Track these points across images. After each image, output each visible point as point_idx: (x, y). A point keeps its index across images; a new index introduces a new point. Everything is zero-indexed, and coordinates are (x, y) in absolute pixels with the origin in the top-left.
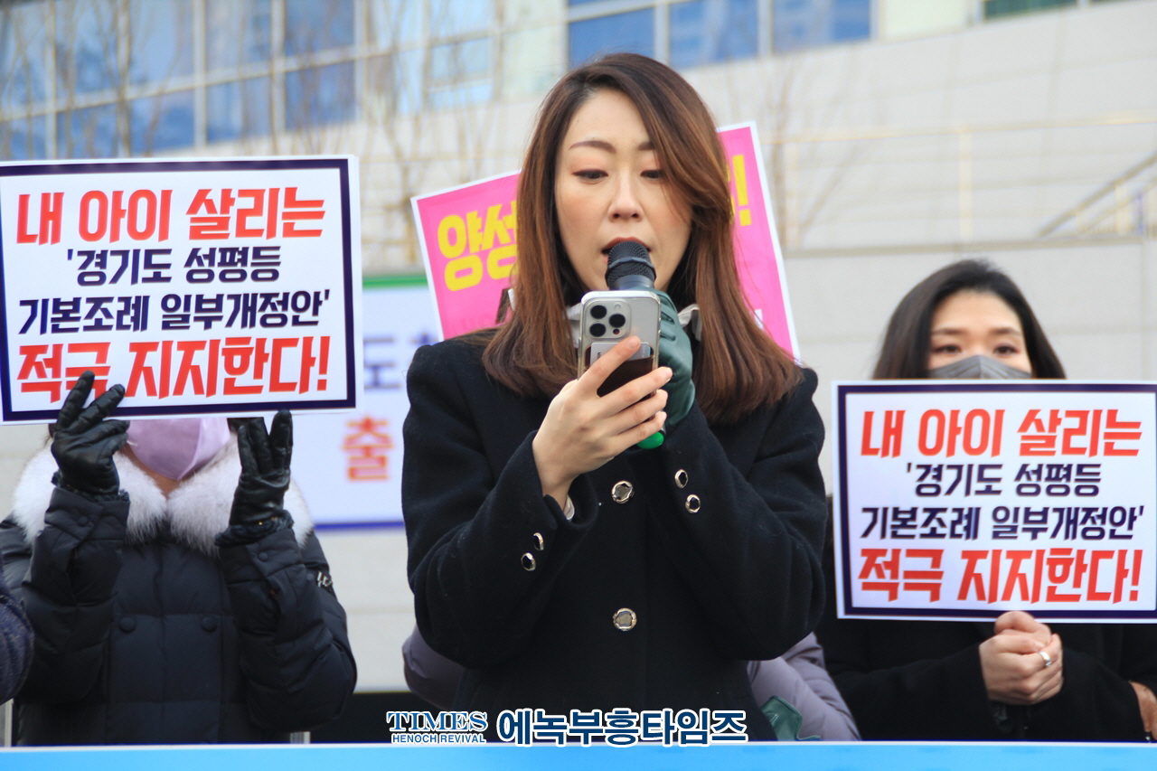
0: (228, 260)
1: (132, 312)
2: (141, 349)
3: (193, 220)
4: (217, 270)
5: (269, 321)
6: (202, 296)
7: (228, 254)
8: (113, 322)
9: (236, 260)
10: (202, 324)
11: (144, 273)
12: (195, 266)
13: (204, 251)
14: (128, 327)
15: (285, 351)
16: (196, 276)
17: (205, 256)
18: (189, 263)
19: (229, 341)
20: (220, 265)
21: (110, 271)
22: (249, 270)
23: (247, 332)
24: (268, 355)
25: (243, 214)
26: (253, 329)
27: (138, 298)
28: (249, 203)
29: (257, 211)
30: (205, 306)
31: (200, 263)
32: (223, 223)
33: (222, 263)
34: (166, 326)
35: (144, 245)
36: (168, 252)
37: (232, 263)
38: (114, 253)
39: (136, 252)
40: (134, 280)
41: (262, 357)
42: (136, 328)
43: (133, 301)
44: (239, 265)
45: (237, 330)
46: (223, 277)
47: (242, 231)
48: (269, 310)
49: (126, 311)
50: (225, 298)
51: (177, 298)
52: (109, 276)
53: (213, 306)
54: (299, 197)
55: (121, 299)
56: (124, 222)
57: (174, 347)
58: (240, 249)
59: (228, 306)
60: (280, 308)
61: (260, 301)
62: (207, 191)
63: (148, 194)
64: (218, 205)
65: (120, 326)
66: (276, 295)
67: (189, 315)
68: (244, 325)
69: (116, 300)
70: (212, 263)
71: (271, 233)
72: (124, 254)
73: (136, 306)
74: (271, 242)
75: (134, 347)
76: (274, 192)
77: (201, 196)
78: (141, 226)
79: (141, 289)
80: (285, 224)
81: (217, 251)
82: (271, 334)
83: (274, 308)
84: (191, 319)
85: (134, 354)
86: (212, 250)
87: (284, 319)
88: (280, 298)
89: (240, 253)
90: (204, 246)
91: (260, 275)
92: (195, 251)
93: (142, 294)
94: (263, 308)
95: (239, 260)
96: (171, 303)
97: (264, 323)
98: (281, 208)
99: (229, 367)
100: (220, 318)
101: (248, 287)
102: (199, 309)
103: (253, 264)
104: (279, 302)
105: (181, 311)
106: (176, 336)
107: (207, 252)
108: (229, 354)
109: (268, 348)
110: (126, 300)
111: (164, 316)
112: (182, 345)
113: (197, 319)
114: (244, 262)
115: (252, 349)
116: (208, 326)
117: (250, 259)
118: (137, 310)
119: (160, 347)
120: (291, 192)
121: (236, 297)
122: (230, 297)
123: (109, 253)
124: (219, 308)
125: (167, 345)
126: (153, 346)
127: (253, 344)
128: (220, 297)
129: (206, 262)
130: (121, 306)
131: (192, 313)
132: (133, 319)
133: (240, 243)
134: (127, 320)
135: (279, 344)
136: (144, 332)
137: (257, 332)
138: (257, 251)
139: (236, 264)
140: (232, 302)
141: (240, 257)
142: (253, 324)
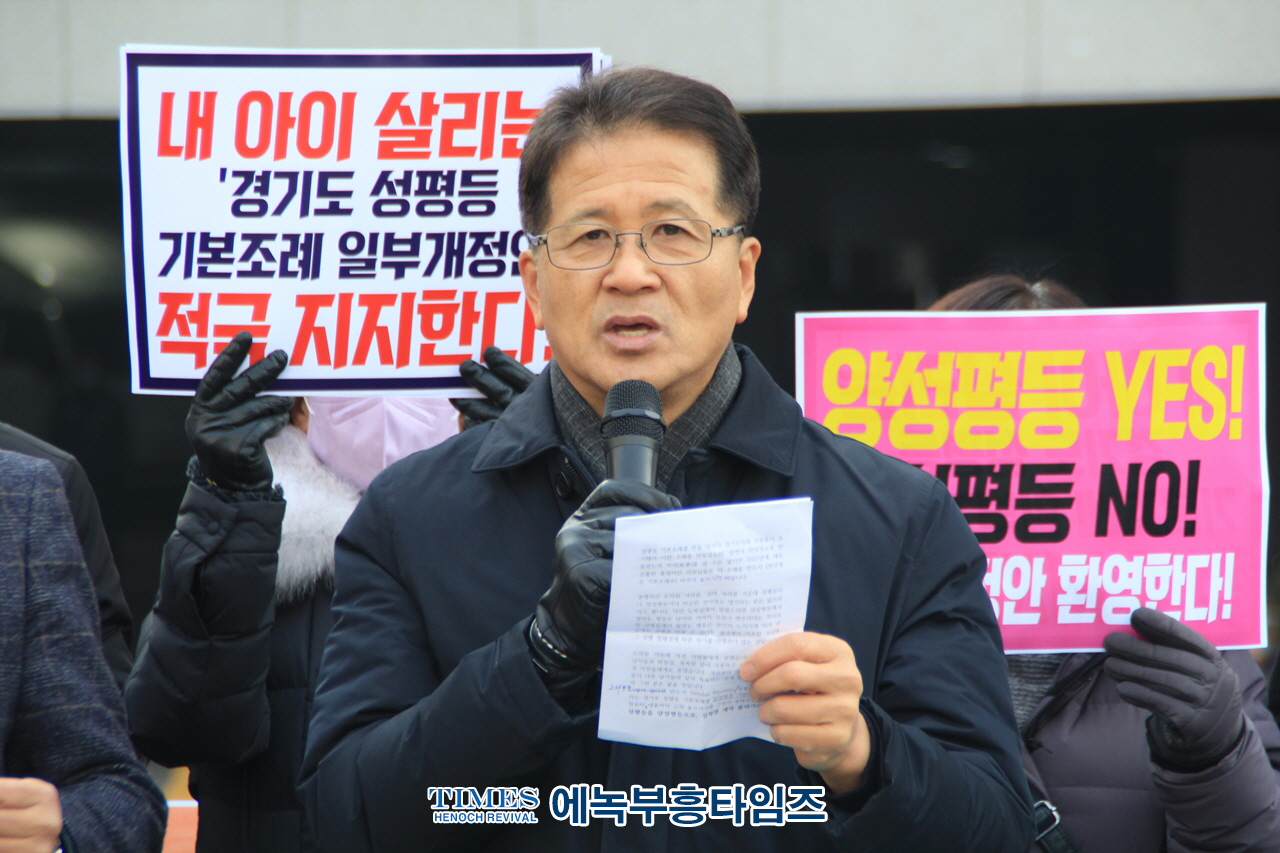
0: (428, 187)
1: (301, 254)
2: (311, 304)
3: (383, 133)
4: (413, 200)
5: (481, 269)
6: (393, 234)
7: (429, 180)
8: (275, 267)
9: (439, 188)
10: (392, 272)
11: (318, 202)
12: (384, 194)
13: (397, 175)
14: (294, 274)
15: (503, 309)
16: (385, 208)
17: (399, 182)
18: (376, 191)
19: (428, 295)
20: (417, 193)
21: (273, 199)
22: (456, 200)
23: (452, 283)
24: (479, 313)
25: (449, 126)
26: (459, 279)
27: (308, 236)
28: (458, 111)
29: (468, 122)
30: (396, 248)
31: (392, 191)
32: (423, 138)
33: (421, 191)
34: (344, 273)
35: (317, 166)
36: (349, 175)
37: (434, 191)
38: (279, 175)
39: (308, 175)
40: (304, 212)
41: (470, 317)
42: (305, 275)
43: (302, 240)
44: (443, 194)
45: (438, 281)
46: (420, 211)
47: (447, 149)
48: (481, 255)
49: (293, 253)
50: (423, 238)
51: (359, 237)
52: (272, 205)
53: (407, 248)
54: (525, 104)
55: (286, 237)
56: (293, 134)
57: (355, 301)
58: (445, 173)
59: (427, 249)
60: (495, 252)
61: (470, 243)
62: (403, 95)
63: (326, 98)
64: (416, 114)
65: (285, 272)
66: (491, 234)
67: (375, 260)
68: (447, 273)
69: (279, 237)
70: (406, 191)
71: (487, 152)
72: (292, 177)
73: (306, 247)
74: (486, 165)
75: (301, 300)
76: (492, 97)
77: (395, 102)
78: (315, 140)
79: (312, 224)
80: (506, 141)
81: (414, 176)
82: (483, 287)
83: (488, 251)
84: (378, 264)
85: (302, 310)
86: (408, 174)
87: (501, 266)
88: (497, 238)
89: (444, 178)
90: (397, 168)
91: (471, 208)
92: (385, 175)
93: (314, 231)
94: (473, 252)
95: (443, 188)
96: (352, 243)
97: (474, 272)
98: (501, 119)
99: (427, 330)
100: (415, 265)
101: (455, 223)
102: (388, 251)
103: (461, 194)
104: (495, 245)
105: (364, 254)
106: (357, 287)
107: (401, 176)
108: (427, 312)
109: (480, 305)
110: (293, 238)
111: (343, 261)
112: (365, 299)
113: (385, 265)
114: (449, 190)
115: (457, 305)
116: (400, 274)
117: (458, 186)
118: (308, 251)
119: (336, 302)
120: (514, 98)
121: (437, 237)
122: (430, 236)
123: (272, 175)
124: (415, 251)
125: (346, 299)
126: (326, 300)
127: (459, 299)
128: (416, 237)
129: (399, 190)
130: (286, 246)
131: (380, 257)
132: (301, 263)
133: (444, 164)
134: (293, 264)
135: (494, 299)
136: (316, 281)
137: (465, 283)
138: (467, 176)
139: (438, 193)
140: (432, 243)
141: (444, 183)
142: (459, 273)
